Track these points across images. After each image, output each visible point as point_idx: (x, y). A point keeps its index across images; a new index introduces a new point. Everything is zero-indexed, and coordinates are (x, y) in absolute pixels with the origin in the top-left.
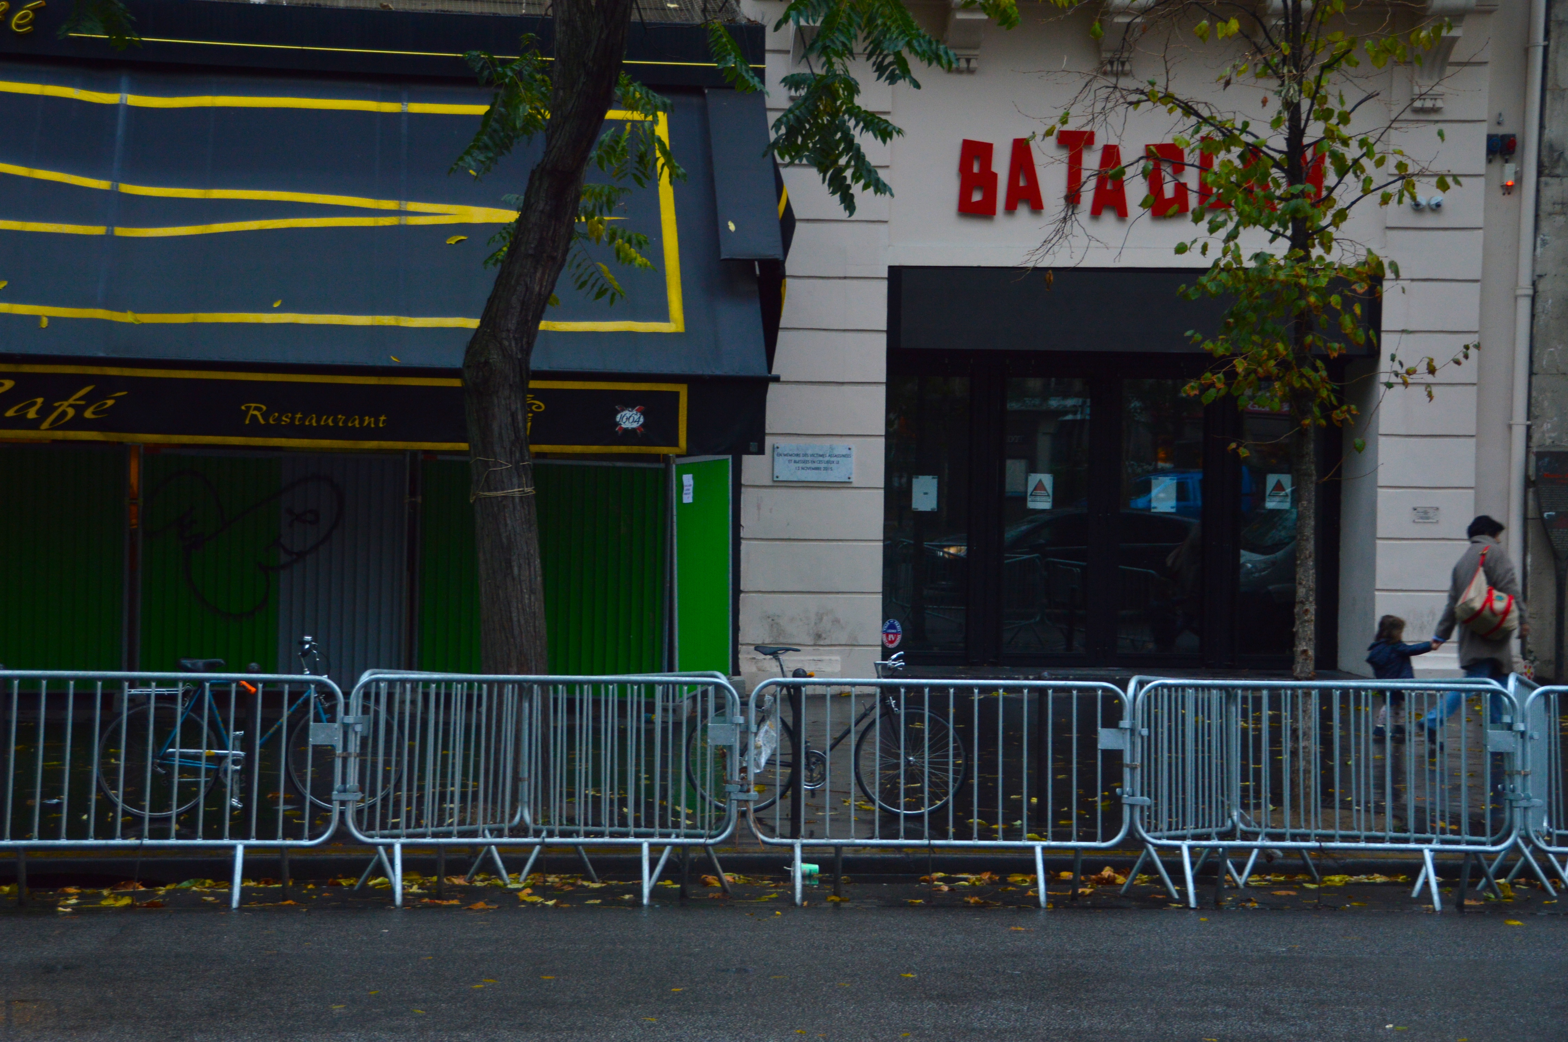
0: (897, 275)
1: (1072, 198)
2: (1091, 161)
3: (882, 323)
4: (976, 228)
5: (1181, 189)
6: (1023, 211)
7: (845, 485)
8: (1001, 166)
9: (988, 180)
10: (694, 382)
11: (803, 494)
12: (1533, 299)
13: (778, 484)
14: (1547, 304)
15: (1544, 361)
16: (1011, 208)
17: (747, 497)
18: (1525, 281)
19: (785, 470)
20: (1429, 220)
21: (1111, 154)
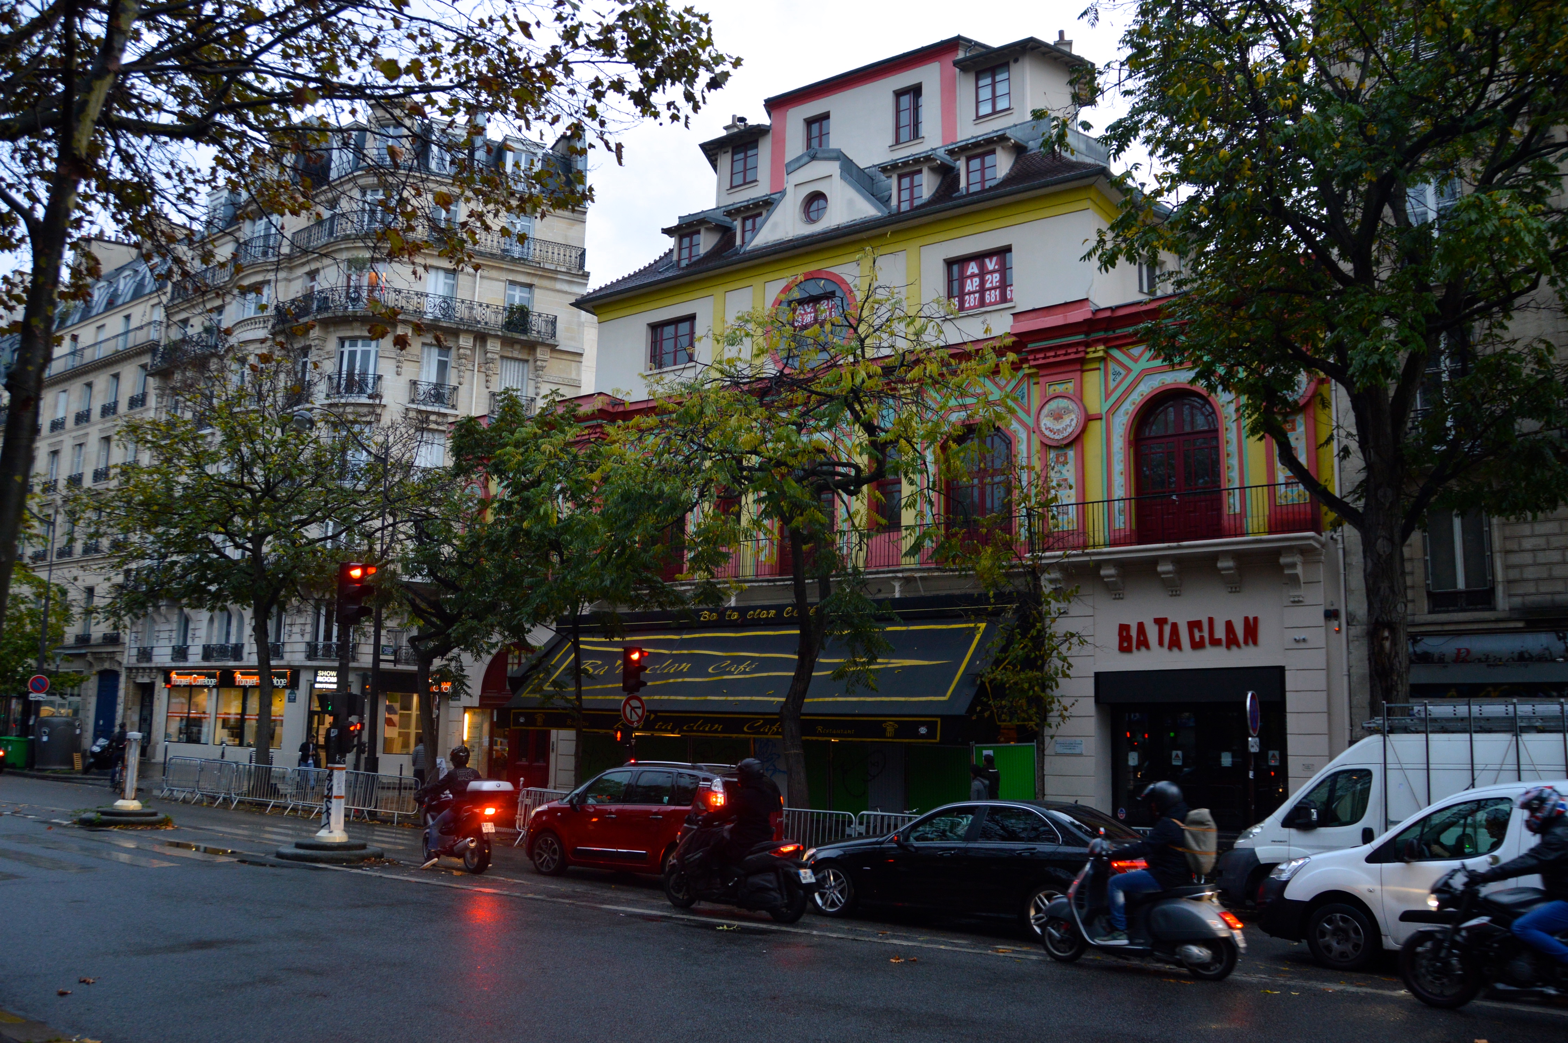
0: (1098, 676)
1: (1161, 643)
2: (1167, 629)
3: (1092, 693)
4: (1126, 657)
5: (1202, 637)
6: (1143, 649)
7: (1080, 755)
8: (1134, 633)
9: (1129, 638)
10: (942, 717)
11: (1065, 759)
12: (1349, 676)
13: (1057, 754)
14: (1354, 678)
15: (1355, 702)
16: (1138, 648)
17: (1047, 760)
18: (1345, 668)
19: (1060, 750)
20: (1302, 645)
21: (1174, 626)
